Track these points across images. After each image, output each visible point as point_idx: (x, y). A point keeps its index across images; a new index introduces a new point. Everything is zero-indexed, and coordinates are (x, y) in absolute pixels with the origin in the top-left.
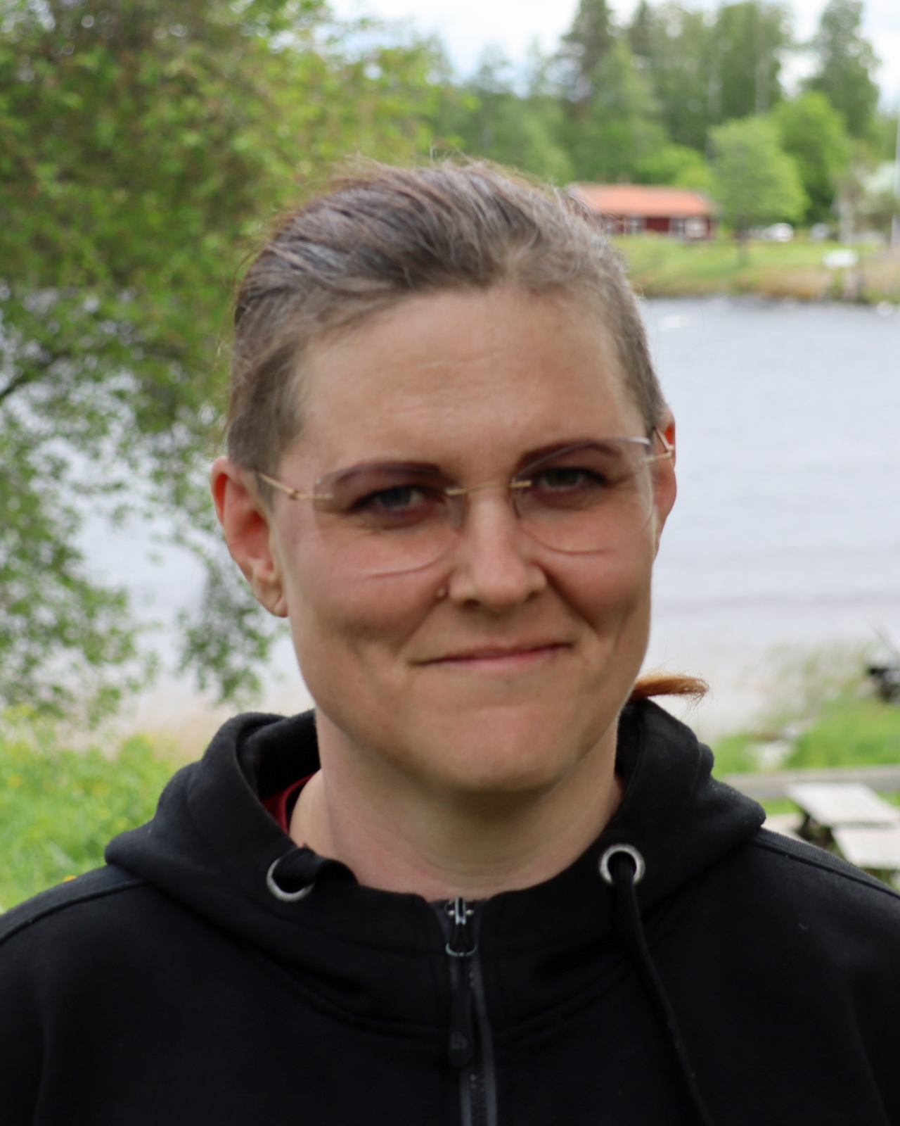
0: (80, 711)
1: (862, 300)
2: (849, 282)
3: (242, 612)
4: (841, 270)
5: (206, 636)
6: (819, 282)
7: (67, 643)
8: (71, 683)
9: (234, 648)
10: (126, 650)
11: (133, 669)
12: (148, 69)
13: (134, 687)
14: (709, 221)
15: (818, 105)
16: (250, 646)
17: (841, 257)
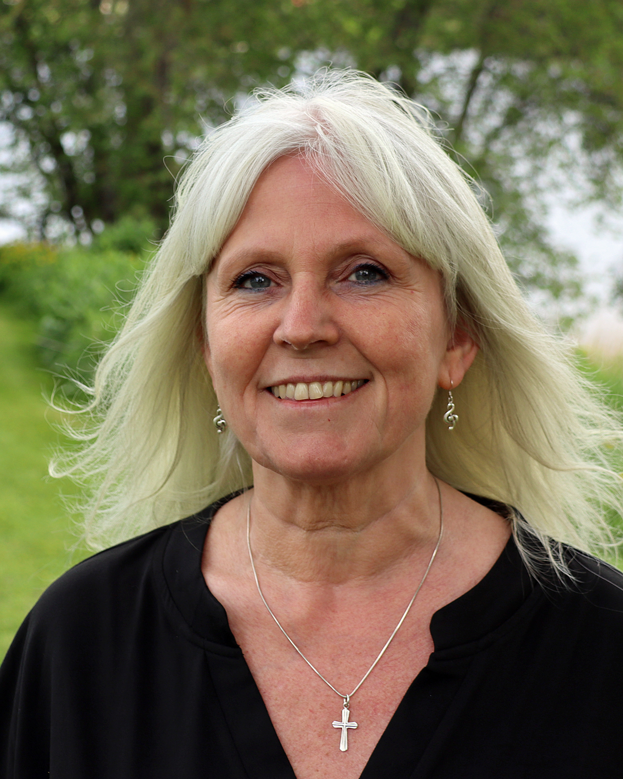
10: (578, 292)
11: (582, 305)
13: (582, 315)
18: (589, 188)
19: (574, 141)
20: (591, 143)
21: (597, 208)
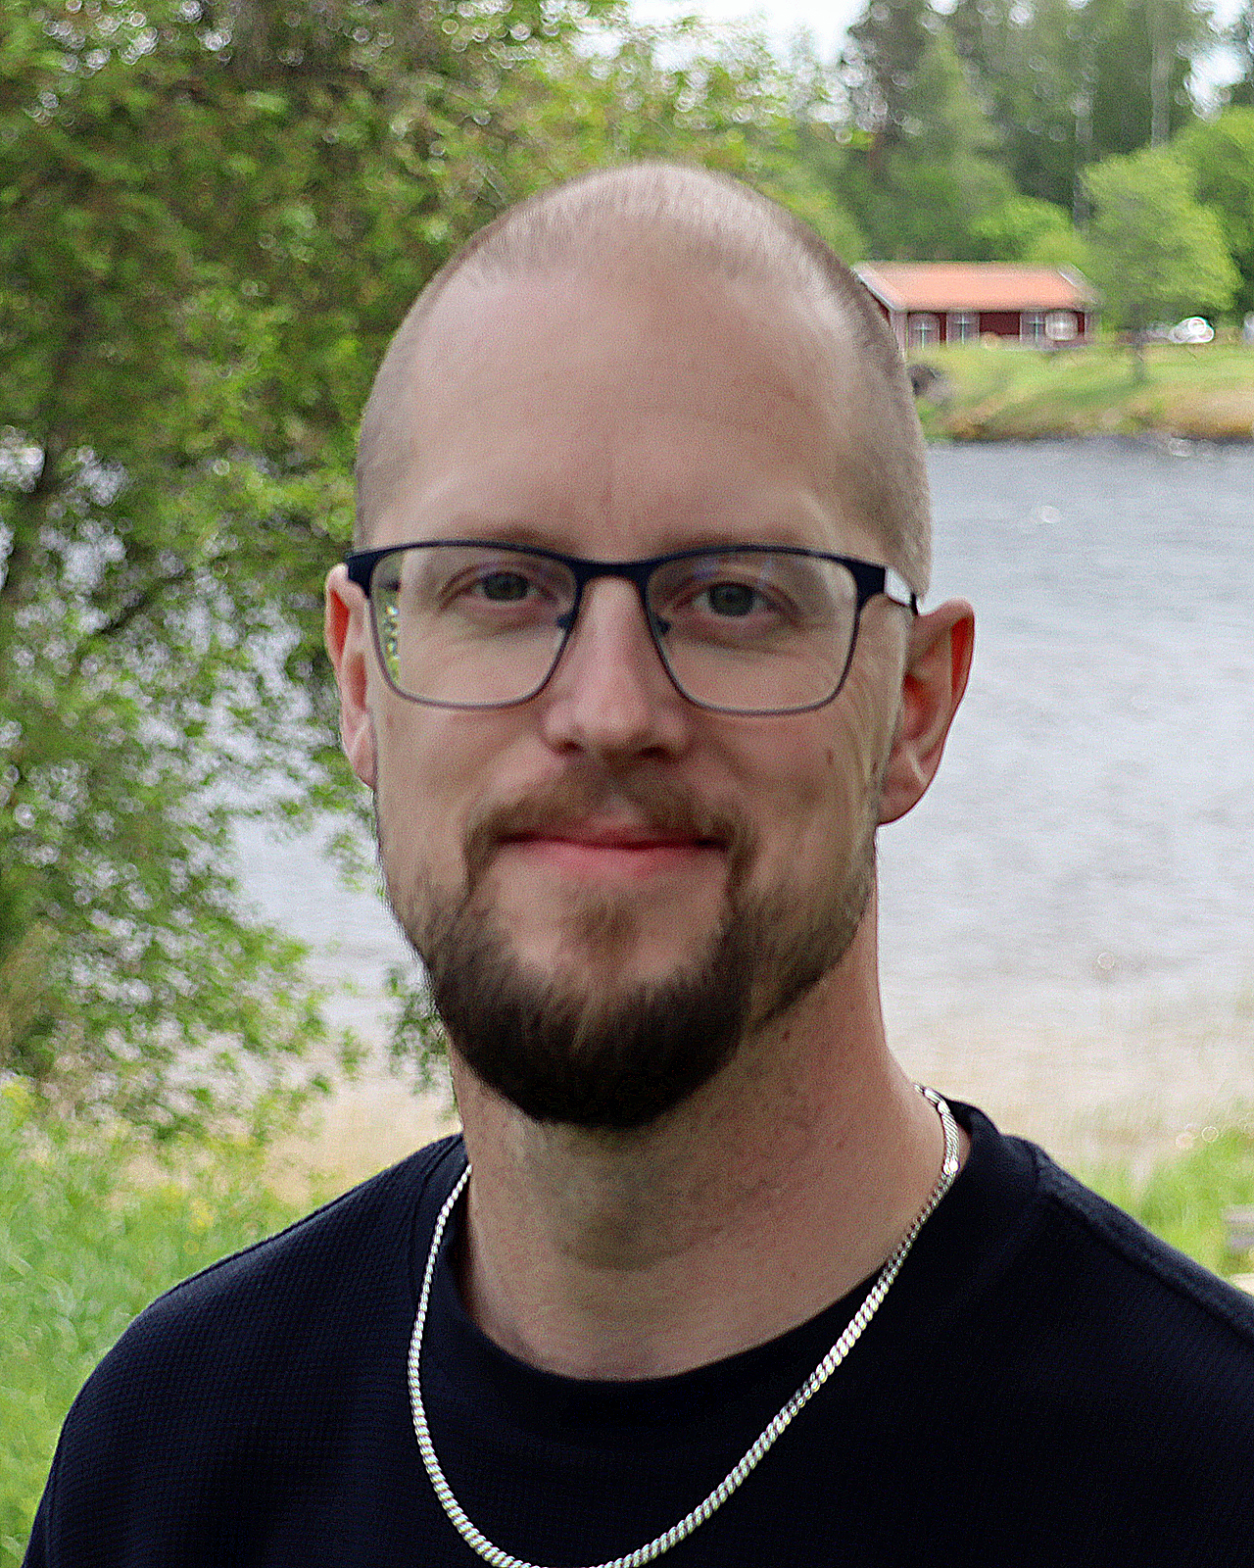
14: (1080, 318)
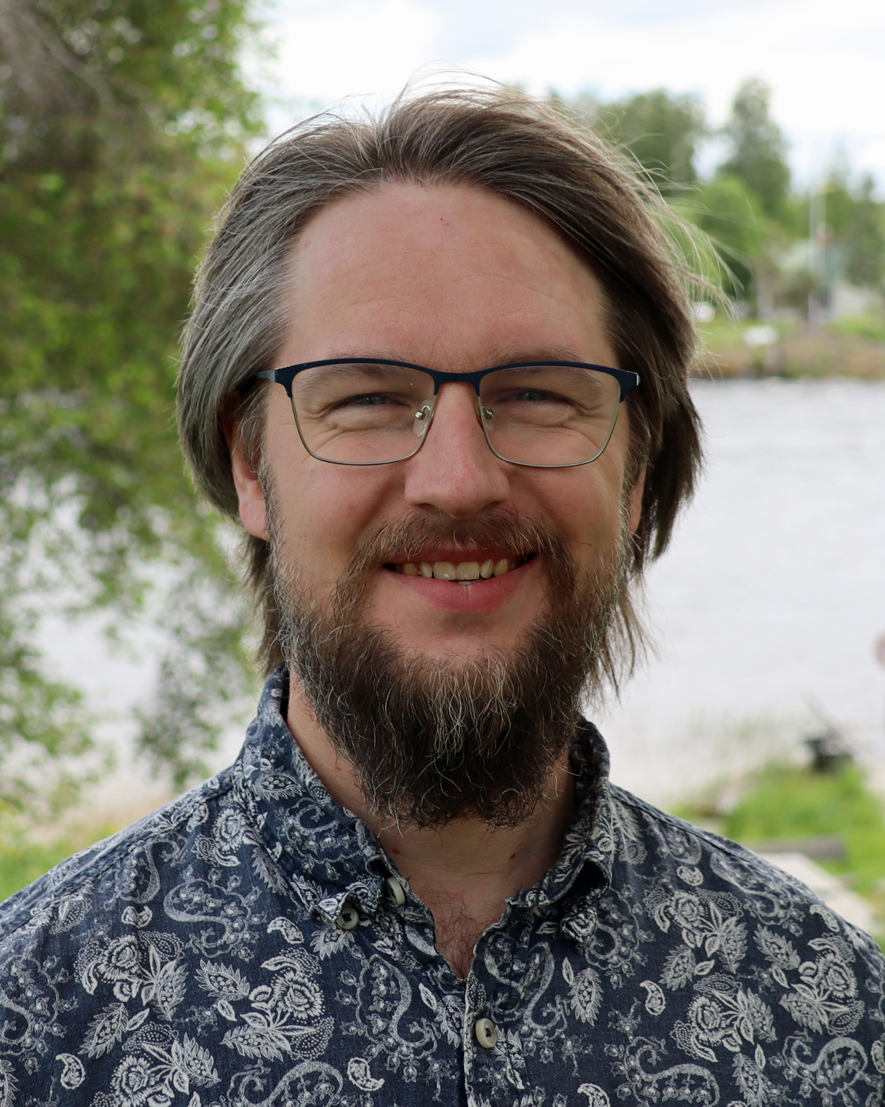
0: (42, 806)
1: (785, 373)
2: (770, 360)
3: (193, 704)
4: (762, 348)
5: (159, 729)
6: (740, 359)
7: (29, 738)
8: (34, 777)
9: (185, 739)
10: (85, 744)
11: (91, 761)
12: (102, 193)
13: (92, 779)
15: (733, 187)
16: (201, 737)
17: (760, 336)
18: (95, 587)
19: (67, 516)
20: (94, 519)
21: (107, 616)
